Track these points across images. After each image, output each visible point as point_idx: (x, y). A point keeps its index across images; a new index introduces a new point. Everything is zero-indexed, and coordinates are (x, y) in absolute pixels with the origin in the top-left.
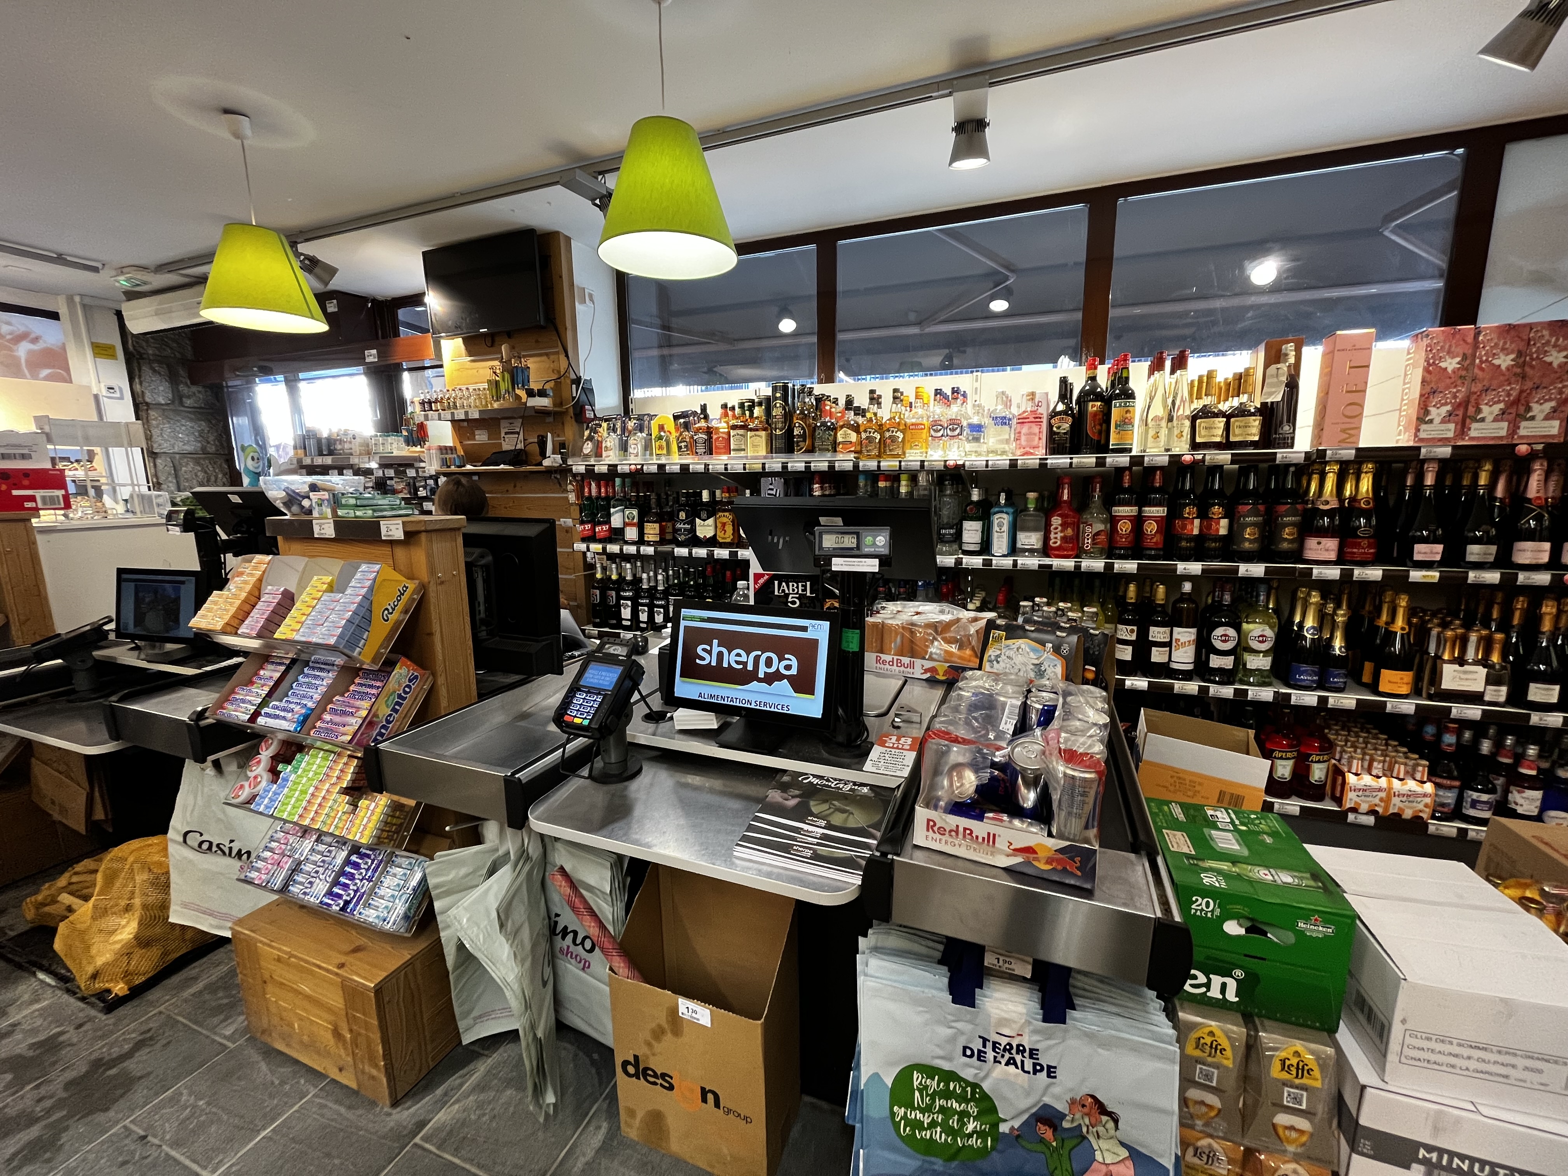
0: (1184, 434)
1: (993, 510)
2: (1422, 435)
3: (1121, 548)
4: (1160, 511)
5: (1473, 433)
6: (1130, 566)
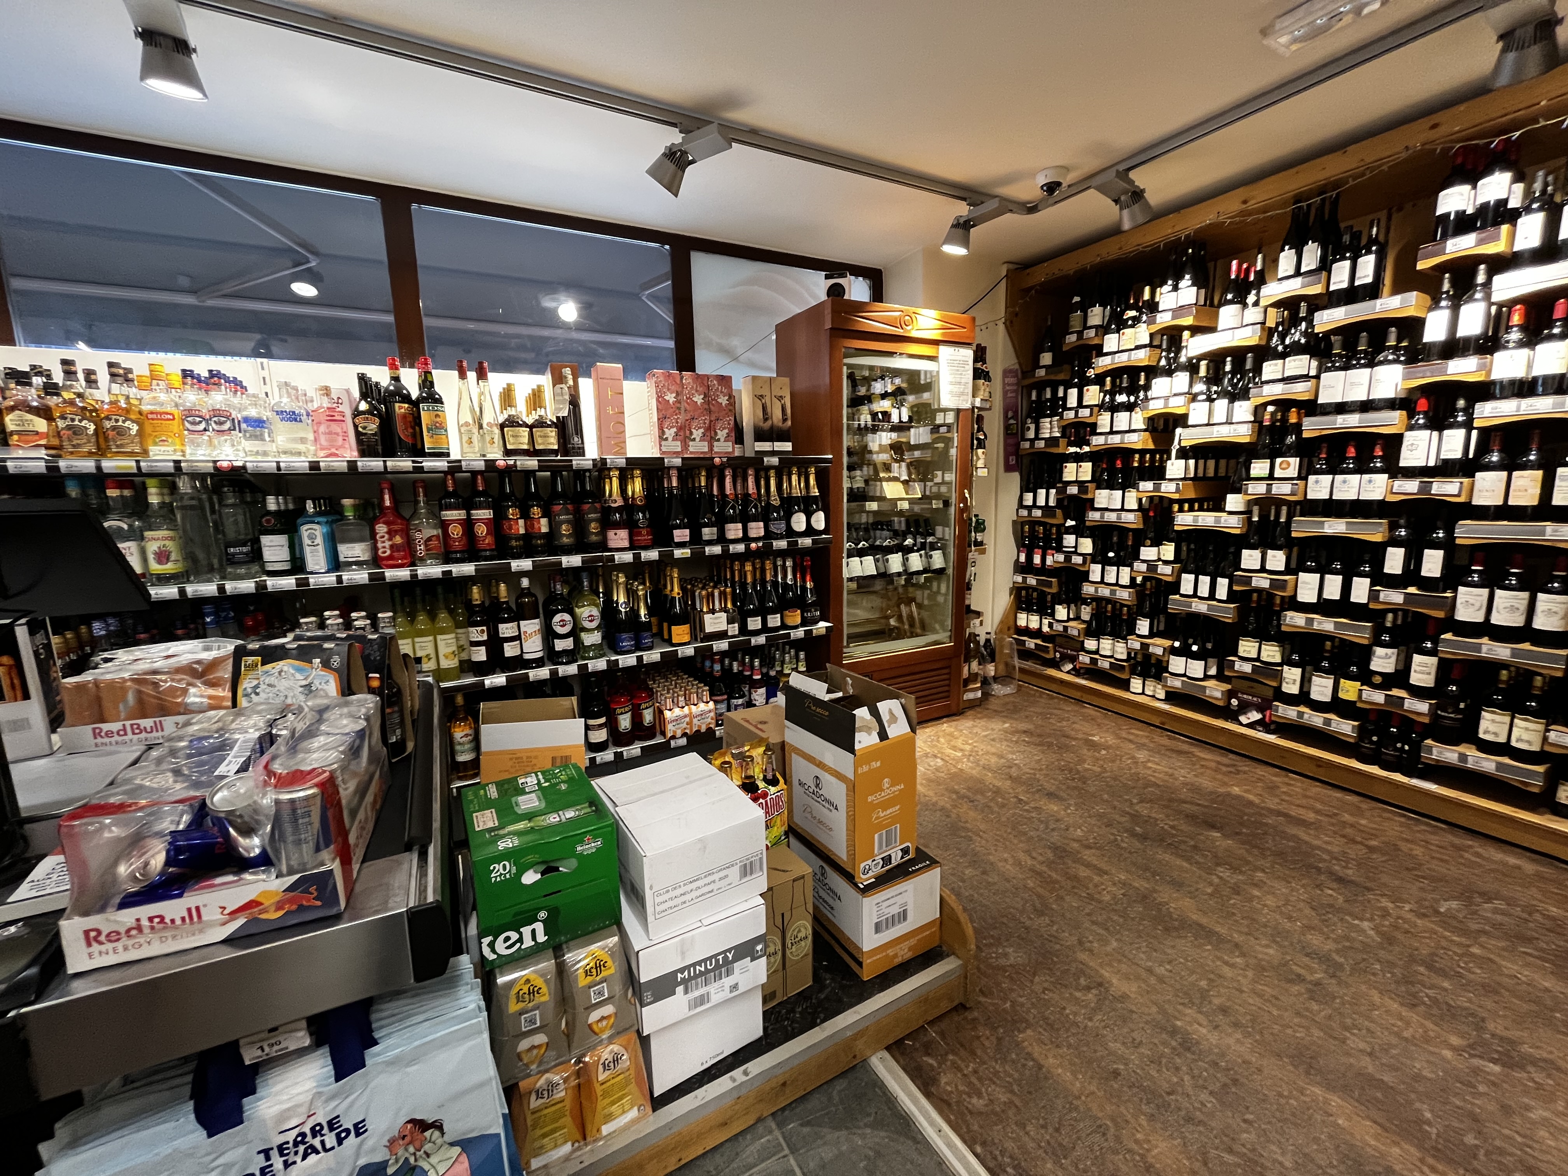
0: (496, 440)
1: (299, 521)
2: (664, 449)
3: (456, 552)
4: (485, 514)
5: (691, 449)
6: (468, 569)
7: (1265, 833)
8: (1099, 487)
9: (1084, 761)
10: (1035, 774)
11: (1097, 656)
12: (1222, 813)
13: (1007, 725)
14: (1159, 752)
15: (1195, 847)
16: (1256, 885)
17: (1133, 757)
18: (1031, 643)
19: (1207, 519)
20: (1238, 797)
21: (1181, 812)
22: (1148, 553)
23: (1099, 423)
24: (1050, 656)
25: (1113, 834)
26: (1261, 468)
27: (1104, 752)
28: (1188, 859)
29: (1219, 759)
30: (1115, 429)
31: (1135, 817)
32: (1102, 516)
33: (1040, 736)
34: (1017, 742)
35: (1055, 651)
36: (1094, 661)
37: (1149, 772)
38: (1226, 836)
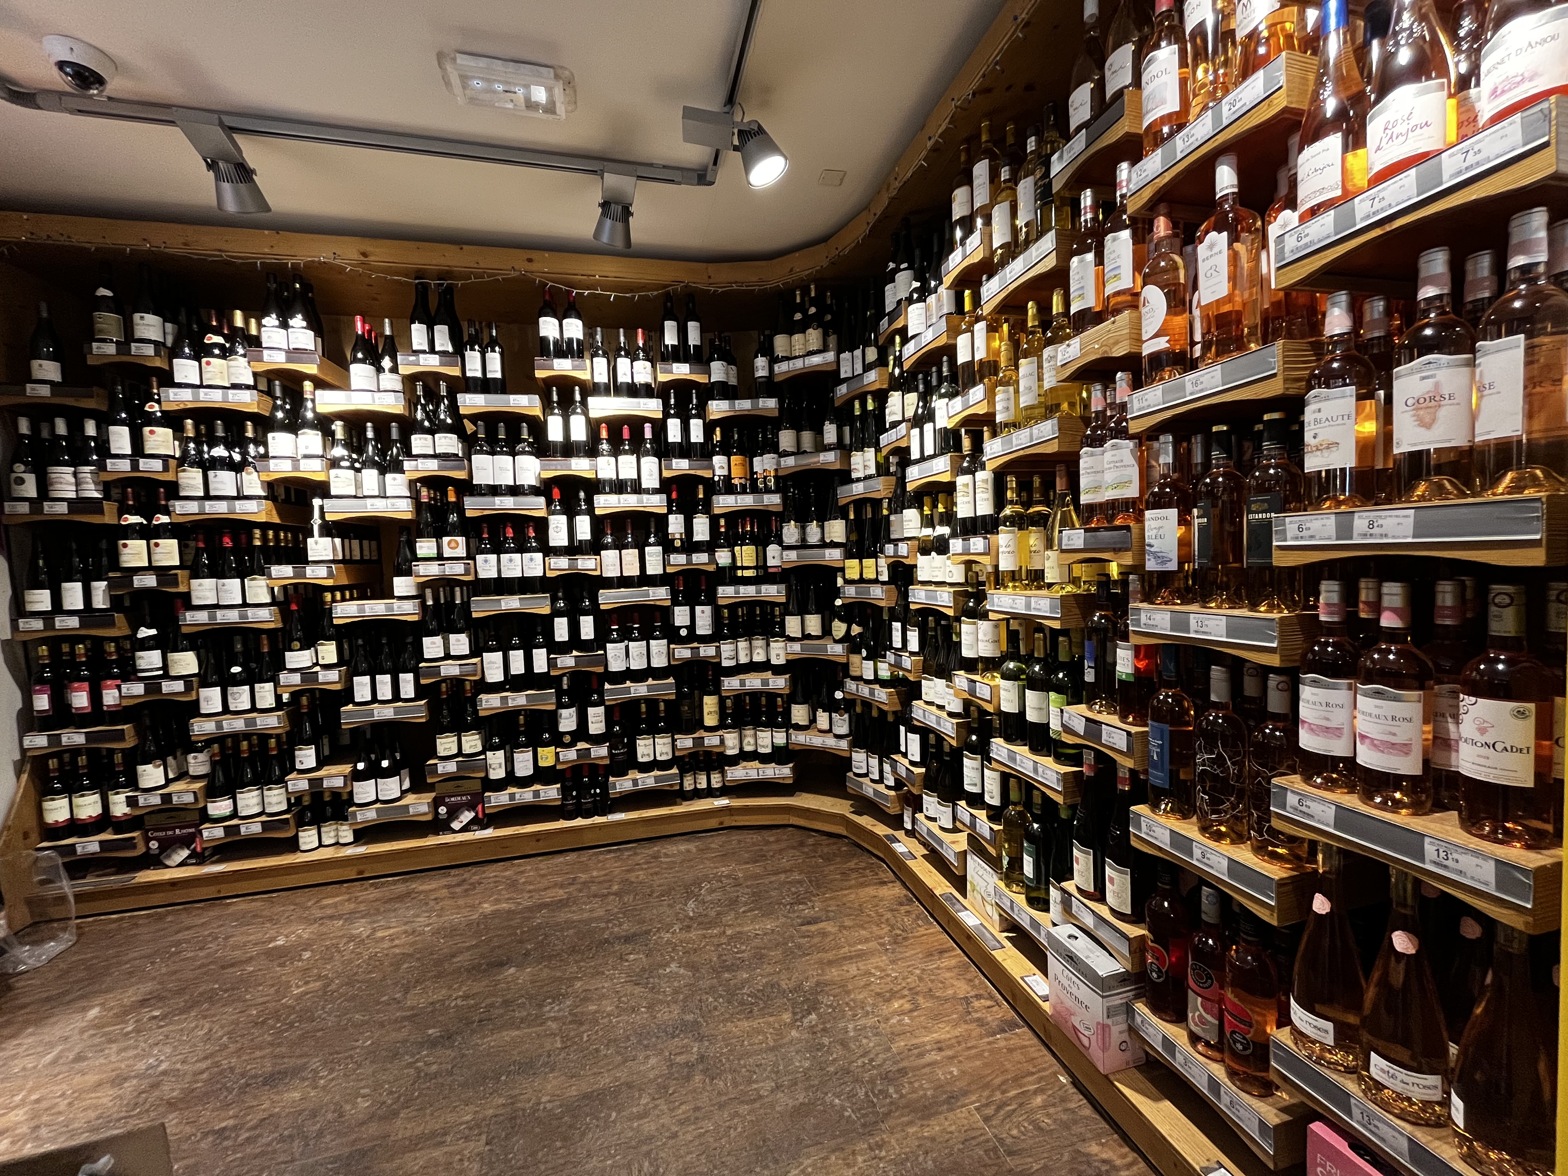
7: (546, 936)
8: (196, 575)
9: (288, 986)
10: (217, 1064)
11: (235, 822)
12: (496, 942)
13: (94, 1012)
14: (378, 912)
15: (506, 1003)
16: (585, 1000)
17: (352, 938)
18: (90, 845)
19: (375, 608)
20: (495, 913)
21: (458, 971)
22: (298, 659)
23: (180, 481)
24: (141, 850)
25: (410, 1065)
26: (429, 548)
27: (307, 955)
28: (513, 1025)
29: (444, 881)
30: (212, 493)
31: (415, 1018)
32: (212, 617)
33: (180, 992)
34: (137, 1031)
35: (147, 840)
36: (232, 831)
37: (386, 944)
38: (520, 966)
